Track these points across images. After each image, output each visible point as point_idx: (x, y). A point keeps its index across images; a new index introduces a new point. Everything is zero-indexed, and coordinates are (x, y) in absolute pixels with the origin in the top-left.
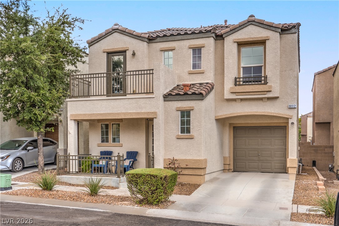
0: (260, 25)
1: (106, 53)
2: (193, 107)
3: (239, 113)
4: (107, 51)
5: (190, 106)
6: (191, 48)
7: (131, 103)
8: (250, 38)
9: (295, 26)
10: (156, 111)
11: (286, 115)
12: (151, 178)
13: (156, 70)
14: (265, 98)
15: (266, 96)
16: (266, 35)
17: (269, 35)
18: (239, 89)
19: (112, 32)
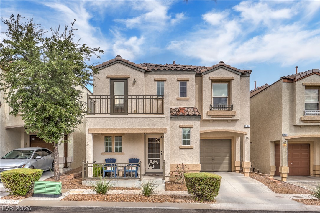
0: (228, 69)
1: (109, 79)
2: (193, 125)
3: (212, 130)
4: (111, 77)
5: (191, 124)
6: (179, 81)
7: (145, 120)
8: (221, 77)
9: (249, 72)
10: (166, 128)
11: (243, 132)
12: (211, 180)
13: (166, 96)
14: (229, 120)
15: (232, 119)
16: (231, 77)
17: (233, 77)
18: (214, 113)
19: (116, 62)
